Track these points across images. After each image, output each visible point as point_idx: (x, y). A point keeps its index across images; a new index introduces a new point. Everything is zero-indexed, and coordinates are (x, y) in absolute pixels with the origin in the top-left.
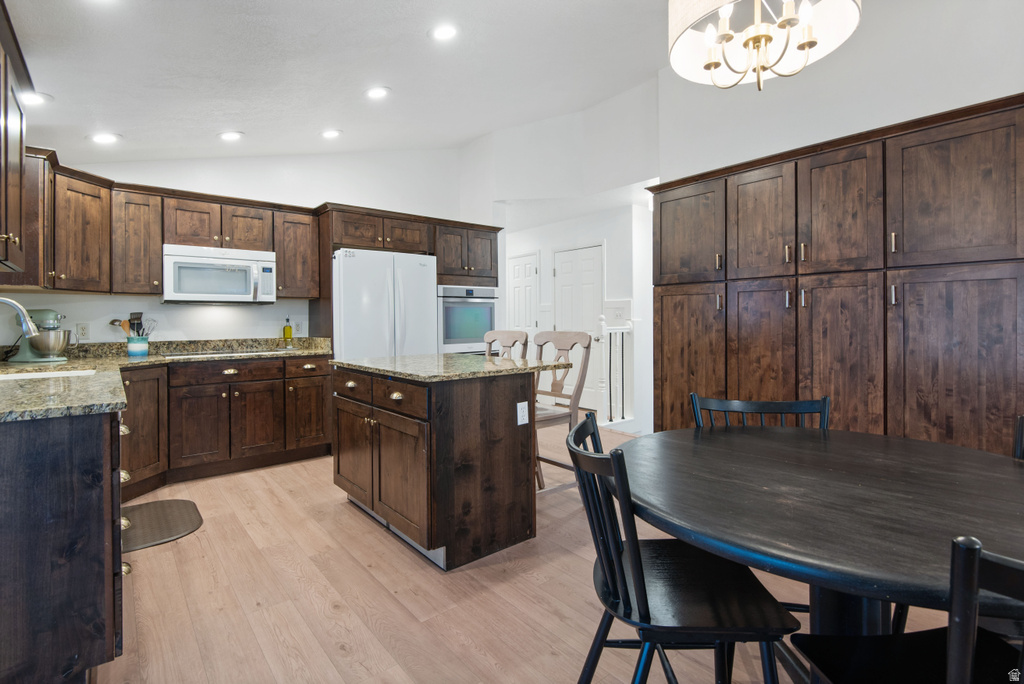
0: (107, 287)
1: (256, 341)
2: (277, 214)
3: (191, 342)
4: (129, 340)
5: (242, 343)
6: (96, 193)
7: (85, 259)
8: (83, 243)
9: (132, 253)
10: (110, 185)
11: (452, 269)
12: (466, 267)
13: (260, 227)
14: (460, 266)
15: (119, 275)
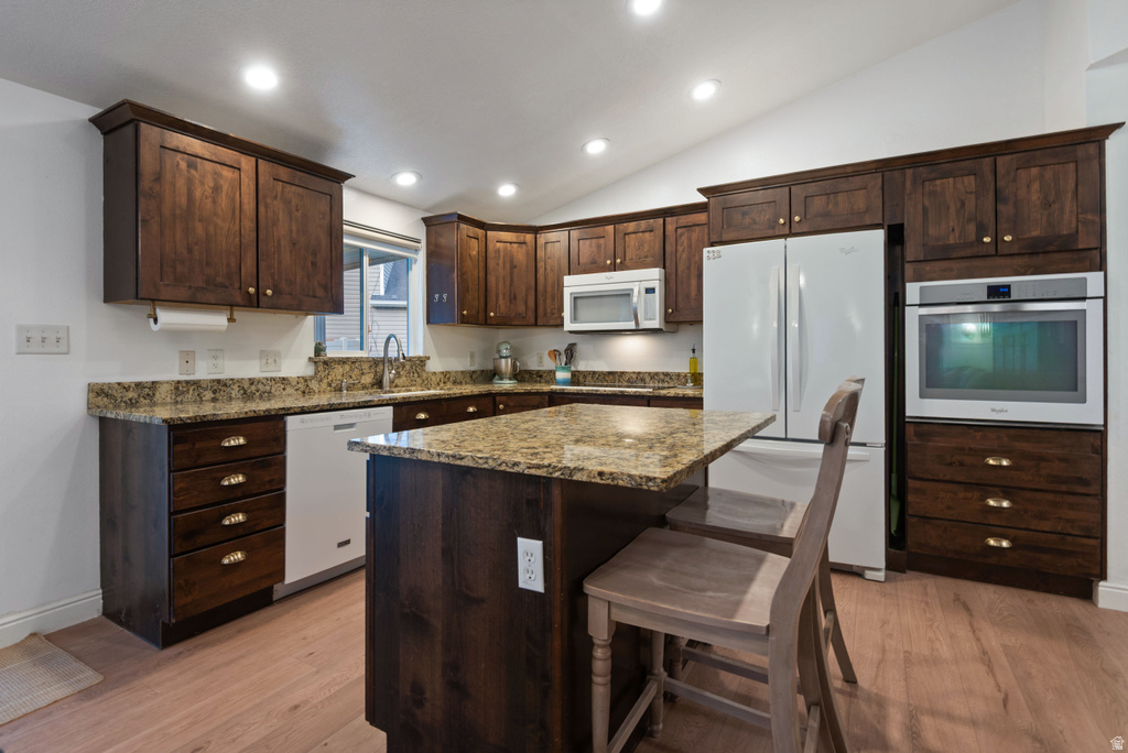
0: (532, 321)
1: (666, 374)
2: (668, 220)
4: (559, 368)
5: (653, 376)
6: (521, 239)
7: (513, 298)
8: (511, 285)
9: (549, 289)
10: (536, 230)
11: (946, 248)
12: (987, 240)
13: (651, 241)
14: (972, 237)
15: (541, 309)
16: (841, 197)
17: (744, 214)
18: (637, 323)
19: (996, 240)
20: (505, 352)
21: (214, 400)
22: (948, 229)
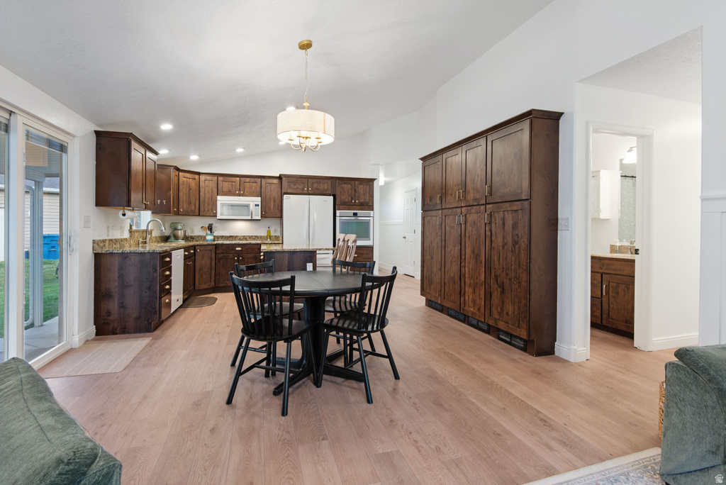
0: (198, 214)
1: (256, 236)
2: (263, 180)
3: (230, 236)
4: (207, 234)
5: (251, 237)
6: (194, 178)
7: (190, 203)
8: (189, 197)
9: (207, 200)
10: (199, 174)
11: (345, 202)
12: (353, 201)
13: (256, 186)
14: (350, 200)
15: (203, 208)
16: (321, 185)
17: (294, 185)
18: (251, 217)
19: (355, 201)
20: (180, 227)
22: (346, 198)
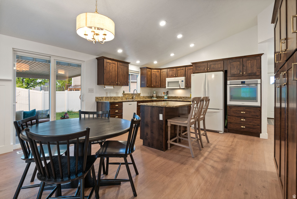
0: (160, 87)
1: (186, 97)
2: (186, 68)
3: (175, 97)
4: (165, 96)
5: (184, 97)
6: (158, 71)
7: (156, 82)
8: (156, 80)
9: (163, 80)
10: (161, 69)
11: (234, 74)
12: (241, 73)
13: (183, 72)
14: (239, 73)
15: (162, 84)
16: (216, 65)
17: (199, 68)
18: (180, 87)
19: (243, 73)
20: (154, 93)
21: (110, 100)
22: (235, 71)
